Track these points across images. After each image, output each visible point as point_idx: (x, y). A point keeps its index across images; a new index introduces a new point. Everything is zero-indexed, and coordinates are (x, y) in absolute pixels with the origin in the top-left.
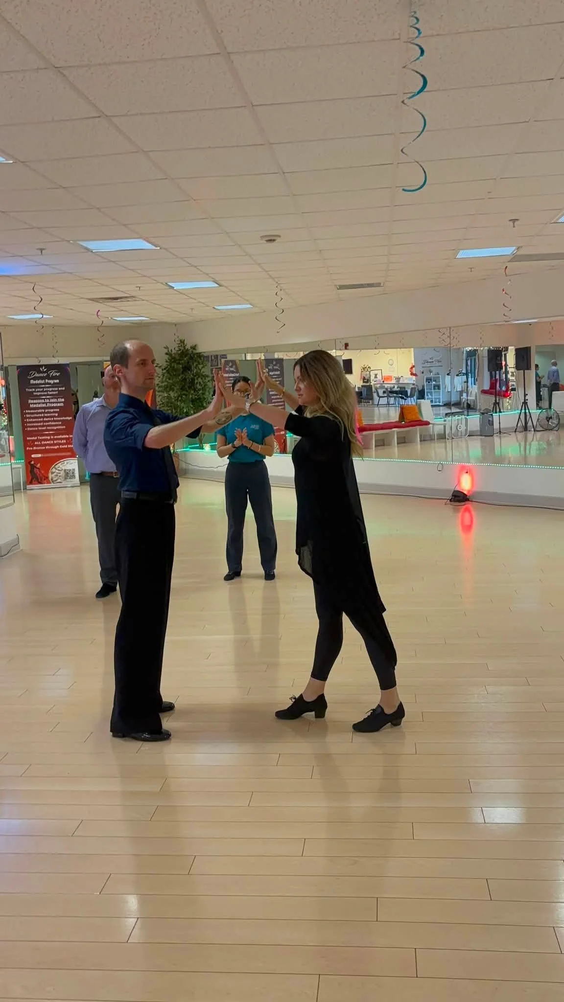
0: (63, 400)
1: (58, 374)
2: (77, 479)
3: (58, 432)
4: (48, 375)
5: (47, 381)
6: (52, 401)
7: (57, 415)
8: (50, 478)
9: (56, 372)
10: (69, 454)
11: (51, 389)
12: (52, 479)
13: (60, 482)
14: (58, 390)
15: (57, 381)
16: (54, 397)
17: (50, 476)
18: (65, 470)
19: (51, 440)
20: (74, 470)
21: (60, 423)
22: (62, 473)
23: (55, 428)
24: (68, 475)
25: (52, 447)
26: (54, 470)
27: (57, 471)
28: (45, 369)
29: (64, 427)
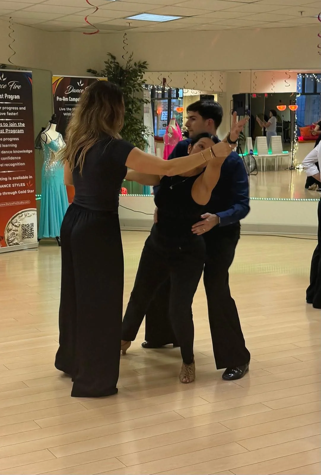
0: (23, 125)
1: (19, 87)
2: (35, 239)
3: (18, 171)
4: (8, 87)
5: (6, 95)
6: (12, 125)
7: (16, 146)
8: (6, 238)
9: (17, 84)
10: (27, 202)
11: (10, 108)
12: (8, 240)
13: (17, 244)
14: (19, 111)
15: (17, 97)
16: (15, 119)
17: (7, 235)
18: (23, 225)
19: (8, 182)
20: (32, 225)
21: (20, 158)
22: (20, 229)
23: (13, 165)
24: (26, 232)
25: (9, 193)
26: (10, 226)
27: (14, 228)
28: (4, 78)
29: (24, 164)
